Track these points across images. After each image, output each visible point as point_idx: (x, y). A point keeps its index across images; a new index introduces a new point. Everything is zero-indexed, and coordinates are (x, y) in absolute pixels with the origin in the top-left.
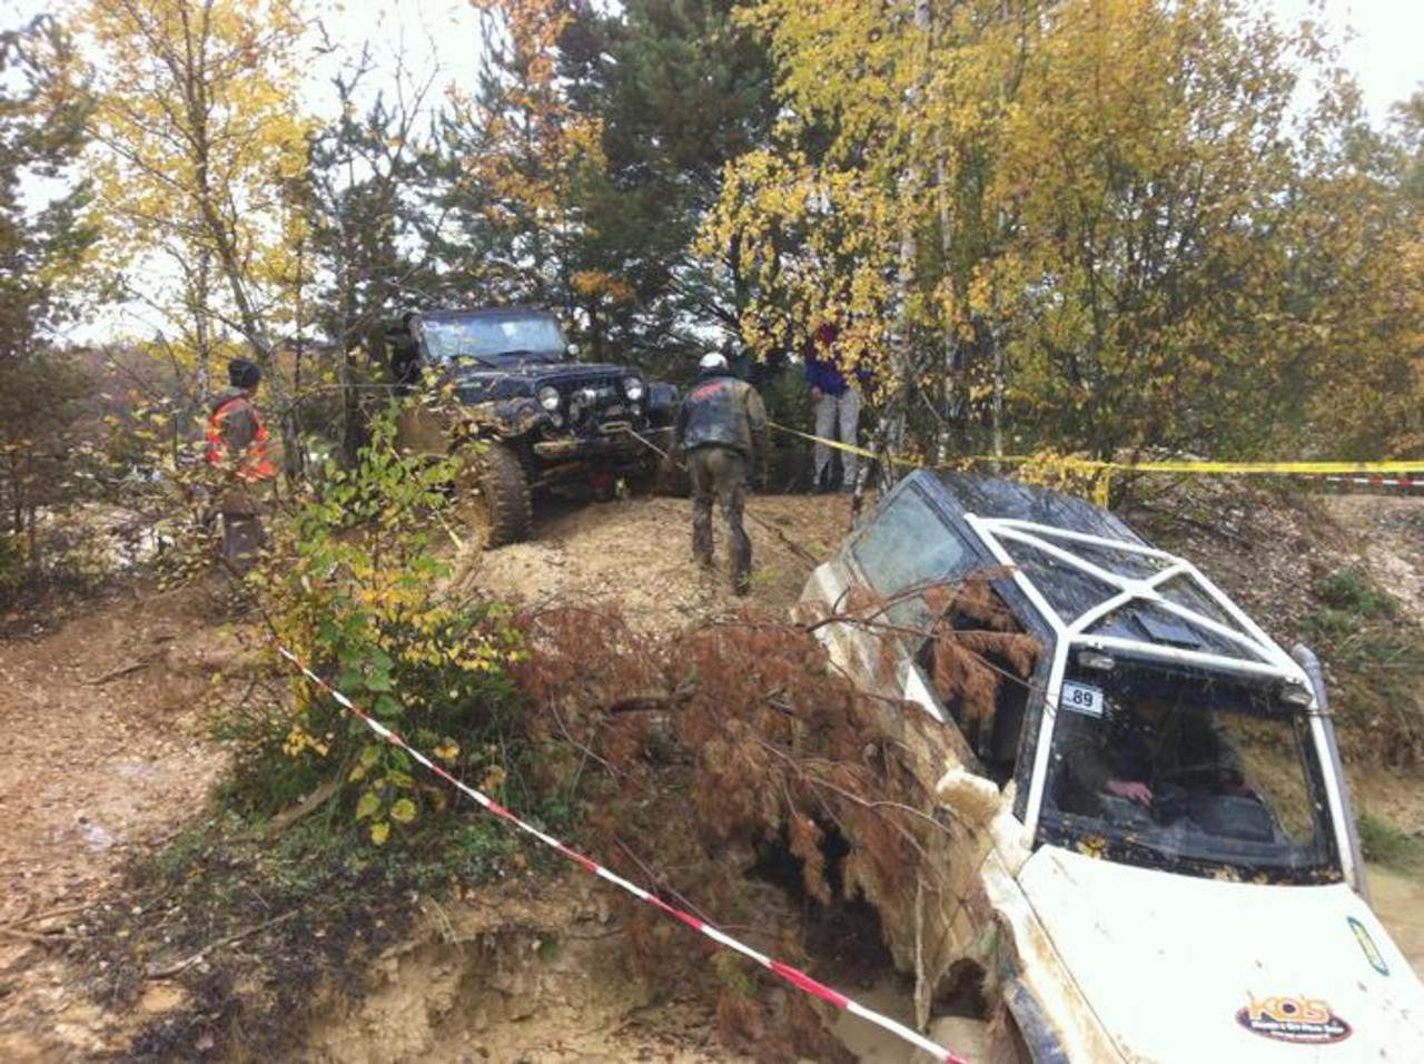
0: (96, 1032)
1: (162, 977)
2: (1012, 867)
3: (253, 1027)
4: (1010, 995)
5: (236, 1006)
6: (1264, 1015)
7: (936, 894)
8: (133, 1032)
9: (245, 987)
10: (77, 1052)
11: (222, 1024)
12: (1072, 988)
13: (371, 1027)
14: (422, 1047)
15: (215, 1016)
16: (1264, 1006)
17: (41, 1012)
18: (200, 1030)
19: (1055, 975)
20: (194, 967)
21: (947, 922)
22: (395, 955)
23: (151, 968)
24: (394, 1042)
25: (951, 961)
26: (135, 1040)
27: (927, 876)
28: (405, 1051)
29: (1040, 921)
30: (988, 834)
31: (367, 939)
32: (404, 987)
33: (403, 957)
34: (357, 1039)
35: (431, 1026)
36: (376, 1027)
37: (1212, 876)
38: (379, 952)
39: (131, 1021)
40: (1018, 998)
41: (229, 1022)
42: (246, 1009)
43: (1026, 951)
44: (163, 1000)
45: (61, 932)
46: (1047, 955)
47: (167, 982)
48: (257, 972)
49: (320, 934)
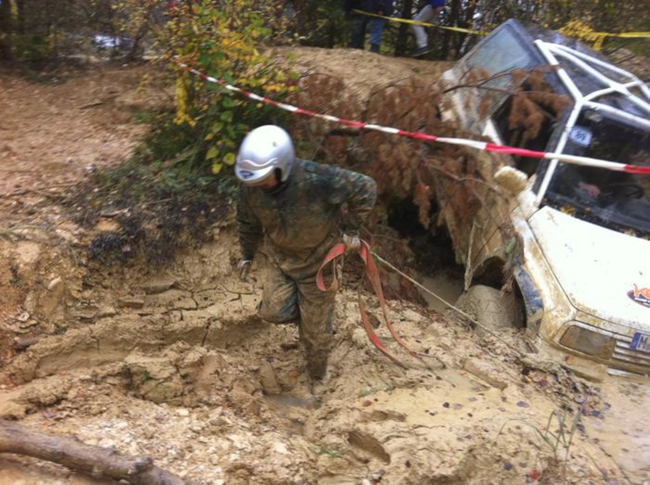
0: (75, 235)
1: (108, 217)
2: (526, 216)
3: (150, 245)
4: (516, 273)
5: (142, 234)
6: (640, 295)
7: (481, 229)
8: (92, 238)
9: (147, 226)
10: (66, 242)
11: (135, 242)
12: (549, 271)
13: (203, 259)
14: (227, 273)
15: (132, 237)
16: (641, 291)
17: (49, 223)
18: (124, 243)
19: (541, 266)
20: (124, 214)
21: (485, 242)
22: (218, 227)
23: (103, 213)
24: (213, 268)
25: (485, 259)
26: (93, 242)
27: (478, 221)
28: (219, 273)
29: (537, 241)
30: (516, 200)
31: (207, 216)
32: (221, 244)
33: (222, 229)
34: (196, 264)
35: (231, 264)
36: (206, 260)
37: (623, 232)
38: (212, 223)
39: (92, 233)
40: (520, 275)
41: (139, 241)
42: (147, 236)
43: (528, 255)
44: (107, 227)
45: (60, 193)
46: (538, 257)
47: (110, 219)
48: (153, 220)
49: (184, 209)
